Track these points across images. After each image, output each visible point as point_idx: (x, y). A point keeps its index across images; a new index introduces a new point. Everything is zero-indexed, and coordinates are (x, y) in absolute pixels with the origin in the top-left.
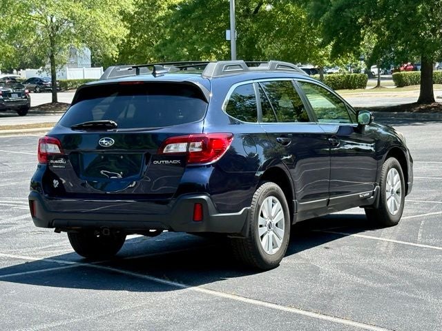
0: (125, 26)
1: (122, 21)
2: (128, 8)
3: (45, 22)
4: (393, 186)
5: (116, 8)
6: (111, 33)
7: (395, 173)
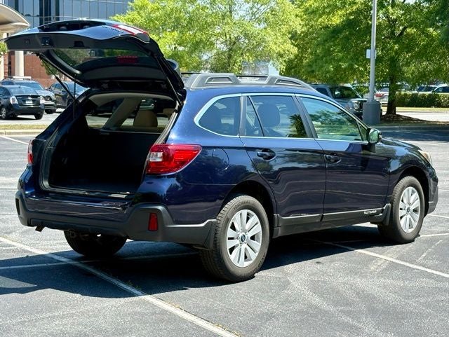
0: (292, 43)
1: (290, 38)
2: (296, 28)
3: (224, 38)
4: (410, 204)
5: (284, 28)
6: (278, 49)
7: (413, 192)
